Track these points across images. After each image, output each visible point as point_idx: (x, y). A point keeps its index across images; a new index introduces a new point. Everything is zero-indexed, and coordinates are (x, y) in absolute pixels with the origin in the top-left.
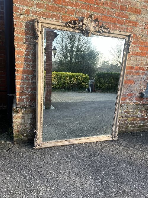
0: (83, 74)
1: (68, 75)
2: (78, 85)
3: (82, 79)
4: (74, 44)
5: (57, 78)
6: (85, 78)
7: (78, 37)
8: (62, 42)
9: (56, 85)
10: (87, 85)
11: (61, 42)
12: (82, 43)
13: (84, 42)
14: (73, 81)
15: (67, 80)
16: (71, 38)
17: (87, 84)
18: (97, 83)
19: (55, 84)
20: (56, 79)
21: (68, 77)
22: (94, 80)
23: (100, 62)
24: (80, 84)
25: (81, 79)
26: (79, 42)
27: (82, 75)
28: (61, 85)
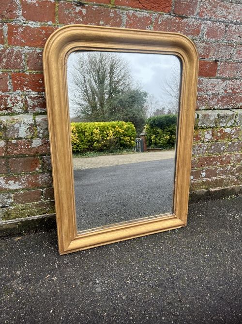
0: (124, 122)
1: (96, 126)
2: (116, 143)
3: (123, 131)
4: (104, 81)
5: (78, 133)
6: (129, 128)
7: (109, 69)
8: (85, 81)
9: (78, 146)
10: (133, 142)
11: (83, 81)
12: (116, 79)
13: (120, 77)
14: (108, 136)
15: (96, 134)
16: (98, 73)
17: (133, 140)
18: (151, 136)
19: (75, 144)
20: (77, 135)
21: (97, 129)
22: (144, 131)
23: (150, 110)
24: (120, 140)
25: (121, 131)
26: (111, 77)
27: (122, 124)
28: (86, 145)
